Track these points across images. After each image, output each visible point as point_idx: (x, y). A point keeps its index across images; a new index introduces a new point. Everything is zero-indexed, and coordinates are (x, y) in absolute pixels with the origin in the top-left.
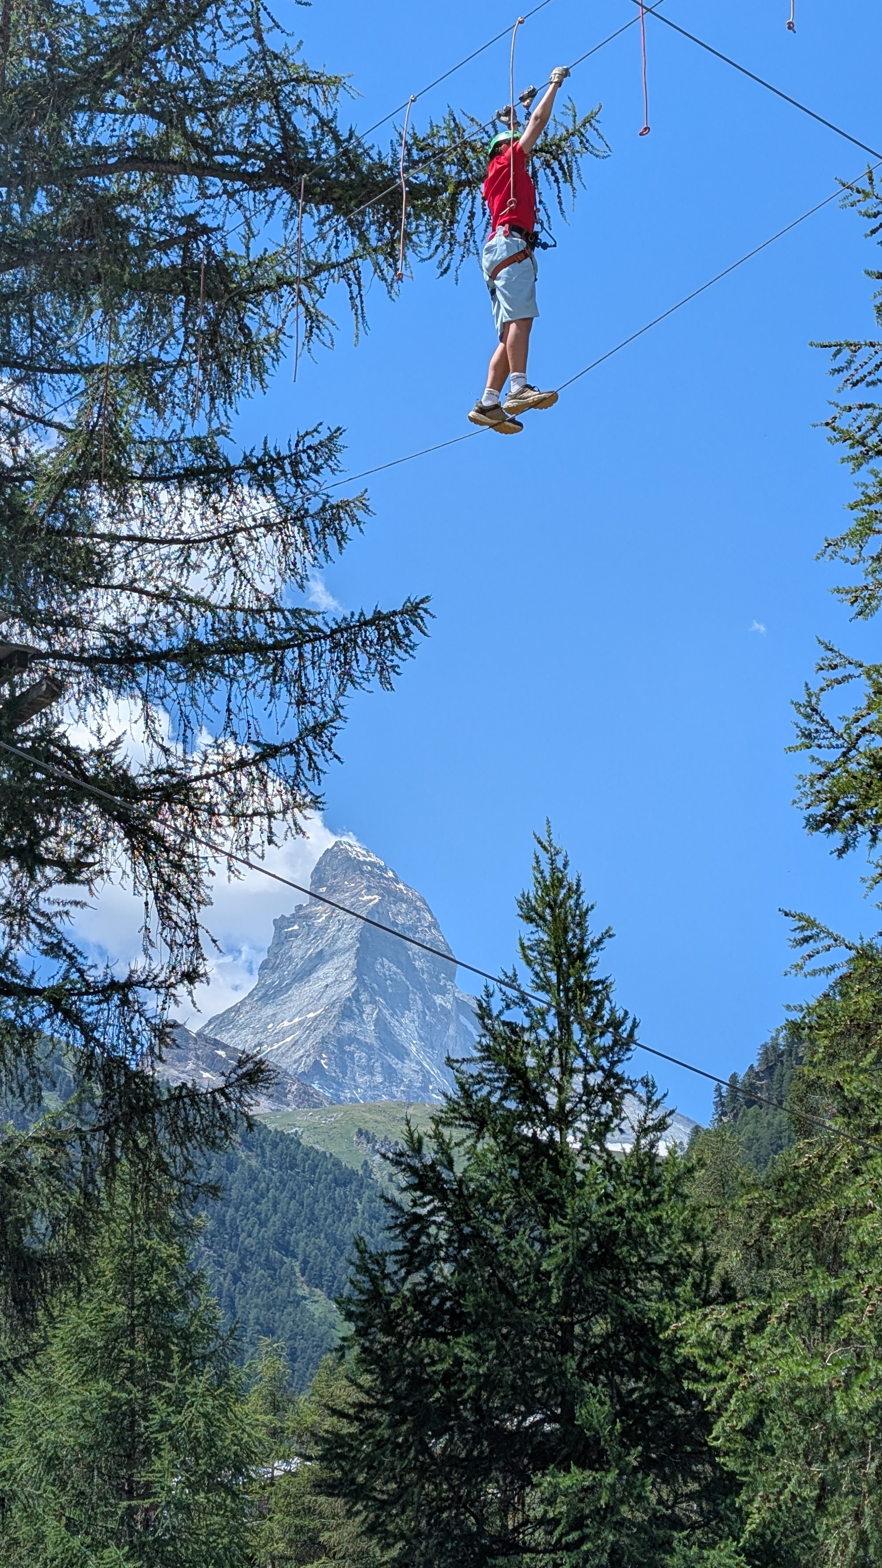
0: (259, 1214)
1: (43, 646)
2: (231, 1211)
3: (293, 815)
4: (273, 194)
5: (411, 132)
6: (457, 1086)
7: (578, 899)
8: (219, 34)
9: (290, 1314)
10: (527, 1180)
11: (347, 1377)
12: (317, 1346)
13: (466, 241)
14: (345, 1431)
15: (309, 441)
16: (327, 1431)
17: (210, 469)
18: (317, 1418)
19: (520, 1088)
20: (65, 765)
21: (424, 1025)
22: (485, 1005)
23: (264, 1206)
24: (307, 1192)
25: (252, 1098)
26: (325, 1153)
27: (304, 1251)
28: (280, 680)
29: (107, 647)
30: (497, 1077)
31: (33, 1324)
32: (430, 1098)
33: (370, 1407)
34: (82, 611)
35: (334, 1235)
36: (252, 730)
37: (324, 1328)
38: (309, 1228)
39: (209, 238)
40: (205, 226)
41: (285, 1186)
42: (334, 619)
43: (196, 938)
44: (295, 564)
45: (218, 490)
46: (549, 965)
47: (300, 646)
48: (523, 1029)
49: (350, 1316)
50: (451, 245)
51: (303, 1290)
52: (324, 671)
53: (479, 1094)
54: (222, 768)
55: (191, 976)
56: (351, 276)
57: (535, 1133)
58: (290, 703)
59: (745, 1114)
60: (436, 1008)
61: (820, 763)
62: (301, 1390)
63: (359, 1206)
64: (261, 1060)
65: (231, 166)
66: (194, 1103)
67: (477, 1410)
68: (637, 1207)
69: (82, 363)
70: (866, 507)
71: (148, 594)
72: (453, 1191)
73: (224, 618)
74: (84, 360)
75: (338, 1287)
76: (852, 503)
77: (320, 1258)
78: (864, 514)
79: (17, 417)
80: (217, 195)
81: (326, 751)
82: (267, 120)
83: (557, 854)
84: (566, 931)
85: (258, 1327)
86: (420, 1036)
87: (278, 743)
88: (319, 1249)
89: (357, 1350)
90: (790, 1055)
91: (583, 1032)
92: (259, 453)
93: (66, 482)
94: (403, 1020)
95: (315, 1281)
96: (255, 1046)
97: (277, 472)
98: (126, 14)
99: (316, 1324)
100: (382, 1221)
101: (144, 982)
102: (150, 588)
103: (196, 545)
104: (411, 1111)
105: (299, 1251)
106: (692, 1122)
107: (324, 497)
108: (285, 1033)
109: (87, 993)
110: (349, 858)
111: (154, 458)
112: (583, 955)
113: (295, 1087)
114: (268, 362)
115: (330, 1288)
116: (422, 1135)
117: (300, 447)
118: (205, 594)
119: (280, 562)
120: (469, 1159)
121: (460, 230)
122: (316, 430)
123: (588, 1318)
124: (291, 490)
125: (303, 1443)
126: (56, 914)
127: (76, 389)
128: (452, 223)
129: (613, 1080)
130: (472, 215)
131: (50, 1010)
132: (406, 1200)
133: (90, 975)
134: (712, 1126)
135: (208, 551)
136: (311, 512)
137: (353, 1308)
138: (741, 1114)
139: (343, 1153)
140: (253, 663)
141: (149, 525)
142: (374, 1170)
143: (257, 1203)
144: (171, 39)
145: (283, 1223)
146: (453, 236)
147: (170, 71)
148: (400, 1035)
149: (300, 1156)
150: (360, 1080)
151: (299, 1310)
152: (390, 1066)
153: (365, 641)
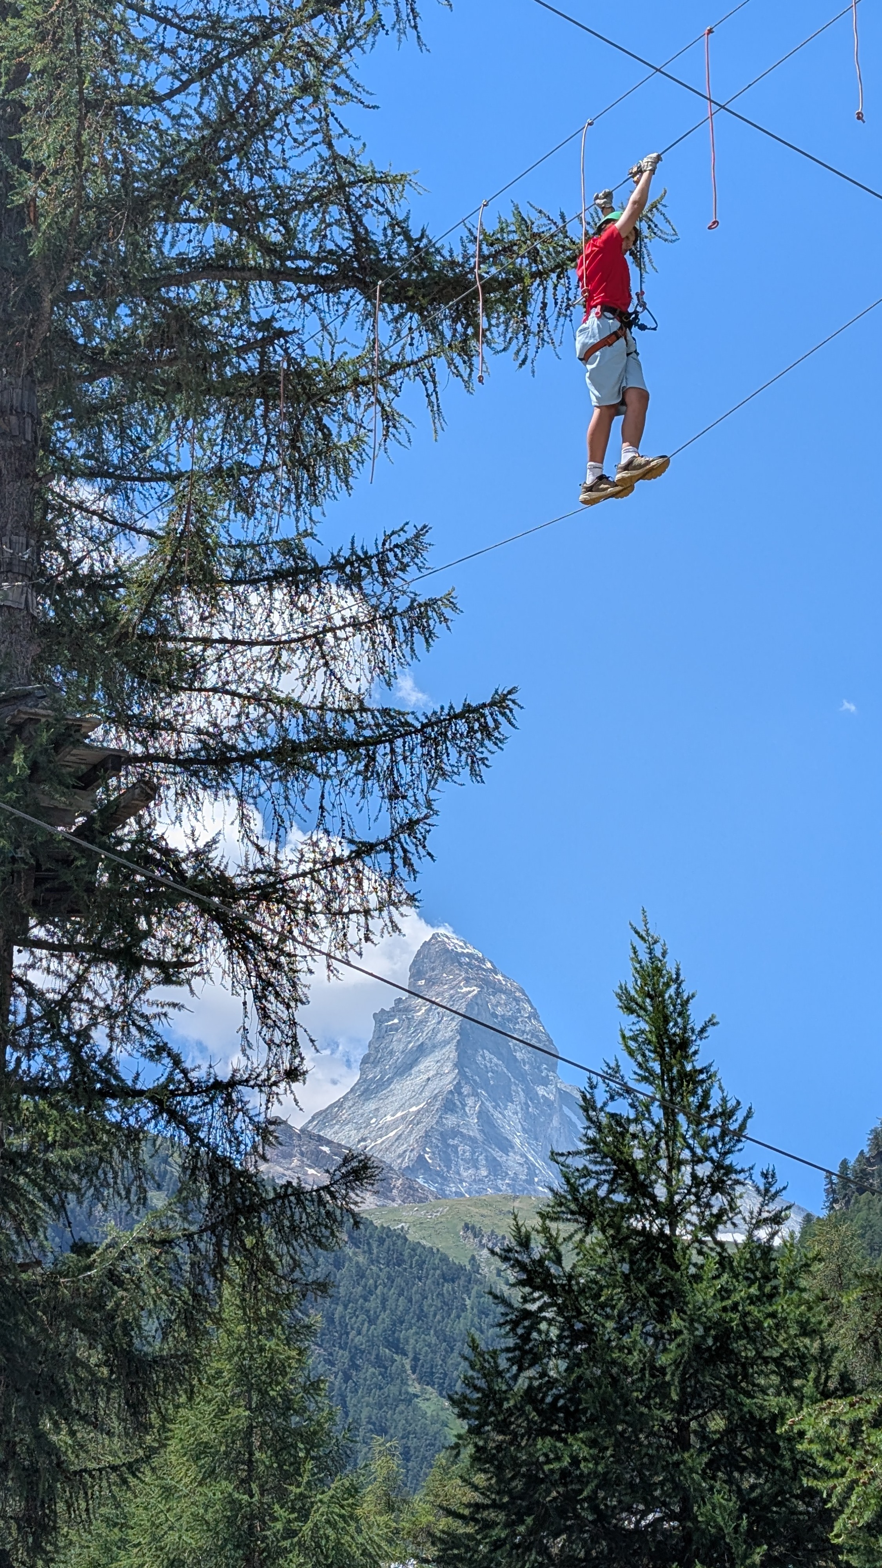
0: (368, 1311)
1: (139, 750)
2: (340, 1308)
3: (390, 913)
4: (346, 295)
5: (480, 227)
6: (563, 1180)
7: (678, 988)
8: (289, 142)
9: (402, 1412)
10: (638, 1274)
11: (461, 1477)
12: (430, 1445)
13: (539, 331)
14: (461, 1531)
15: (395, 540)
16: (443, 1532)
17: (296, 571)
18: (431, 1518)
19: (627, 1181)
20: (164, 867)
21: (527, 1116)
22: (588, 1096)
23: (373, 1304)
24: (415, 1288)
25: (357, 1195)
26: (431, 1248)
27: (414, 1348)
28: (372, 775)
29: (201, 749)
30: (605, 1168)
31: (146, 1428)
32: (535, 1191)
33: (485, 1507)
34: (177, 714)
35: (443, 1331)
36: (346, 827)
37: (438, 1426)
38: (419, 1324)
39: (286, 342)
40: (281, 329)
41: (393, 1282)
42: (424, 714)
43: (294, 1037)
44: (383, 663)
45: (306, 591)
46: (651, 1055)
47: (391, 742)
48: (629, 1121)
50: (525, 337)
51: (415, 1388)
52: (416, 765)
53: (586, 1187)
54: (318, 866)
55: (293, 1074)
56: (426, 374)
57: (644, 1227)
58: (383, 798)
59: (857, 1201)
60: (538, 1100)
62: (415, 1490)
63: (468, 1302)
64: (366, 1156)
65: (305, 270)
66: (299, 1201)
67: (594, 1509)
68: (752, 1300)
69: (171, 471)
71: (240, 696)
72: (563, 1286)
73: (315, 718)
74: (173, 468)
75: (449, 1385)
77: (430, 1355)
79: (110, 526)
80: (292, 298)
81: (420, 848)
82: (339, 223)
83: (655, 942)
84: (666, 1020)
85: (370, 1426)
86: (524, 1129)
87: (373, 840)
88: (429, 1345)
89: (470, 1450)
91: (690, 1122)
92: (346, 553)
93: (157, 589)
94: (506, 1112)
95: (427, 1378)
96: (359, 1142)
97: (364, 571)
98: (197, 128)
99: (428, 1422)
100: (491, 1317)
101: (247, 1081)
102: (242, 690)
103: (287, 646)
104: (517, 1204)
105: (409, 1348)
106: (803, 1210)
107: (412, 595)
108: (388, 1128)
109: (191, 1094)
110: (447, 950)
111: (244, 561)
112: (685, 1044)
113: (400, 1182)
114: (353, 463)
115: (441, 1385)
116: (529, 1229)
117: (387, 546)
118: (295, 696)
119: (369, 660)
120: (578, 1254)
121: (533, 321)
122: (402, 529)
123: (704, 1414)
124: (378, 588)
125: (419, 1544)
126: (155, 1016)
127: (166, 496)
128: (525, 314)
129: (722, 1171)
130: (544, 305)
131: (155, 1110)
132: (516, 1295)
133: (194, 1076)
134: (823, 1214)
135: (298, 652)
136: (399, 611)
137: (467, 1405)
138: (852, 1201)
139: (450, 1248)
140: (345, 759)
141: (240, 627)
142: (482, 1265)
143: (366, 1300)
144: (242, 149)
145: (392, 1320)
146: (527, 327)
147: (243, 180)
148: (503, 1128)
149: (407, 1252)
150: (465, 1174)
151: (411, 1408)
152: (495, 1159)
153: (455, 734)
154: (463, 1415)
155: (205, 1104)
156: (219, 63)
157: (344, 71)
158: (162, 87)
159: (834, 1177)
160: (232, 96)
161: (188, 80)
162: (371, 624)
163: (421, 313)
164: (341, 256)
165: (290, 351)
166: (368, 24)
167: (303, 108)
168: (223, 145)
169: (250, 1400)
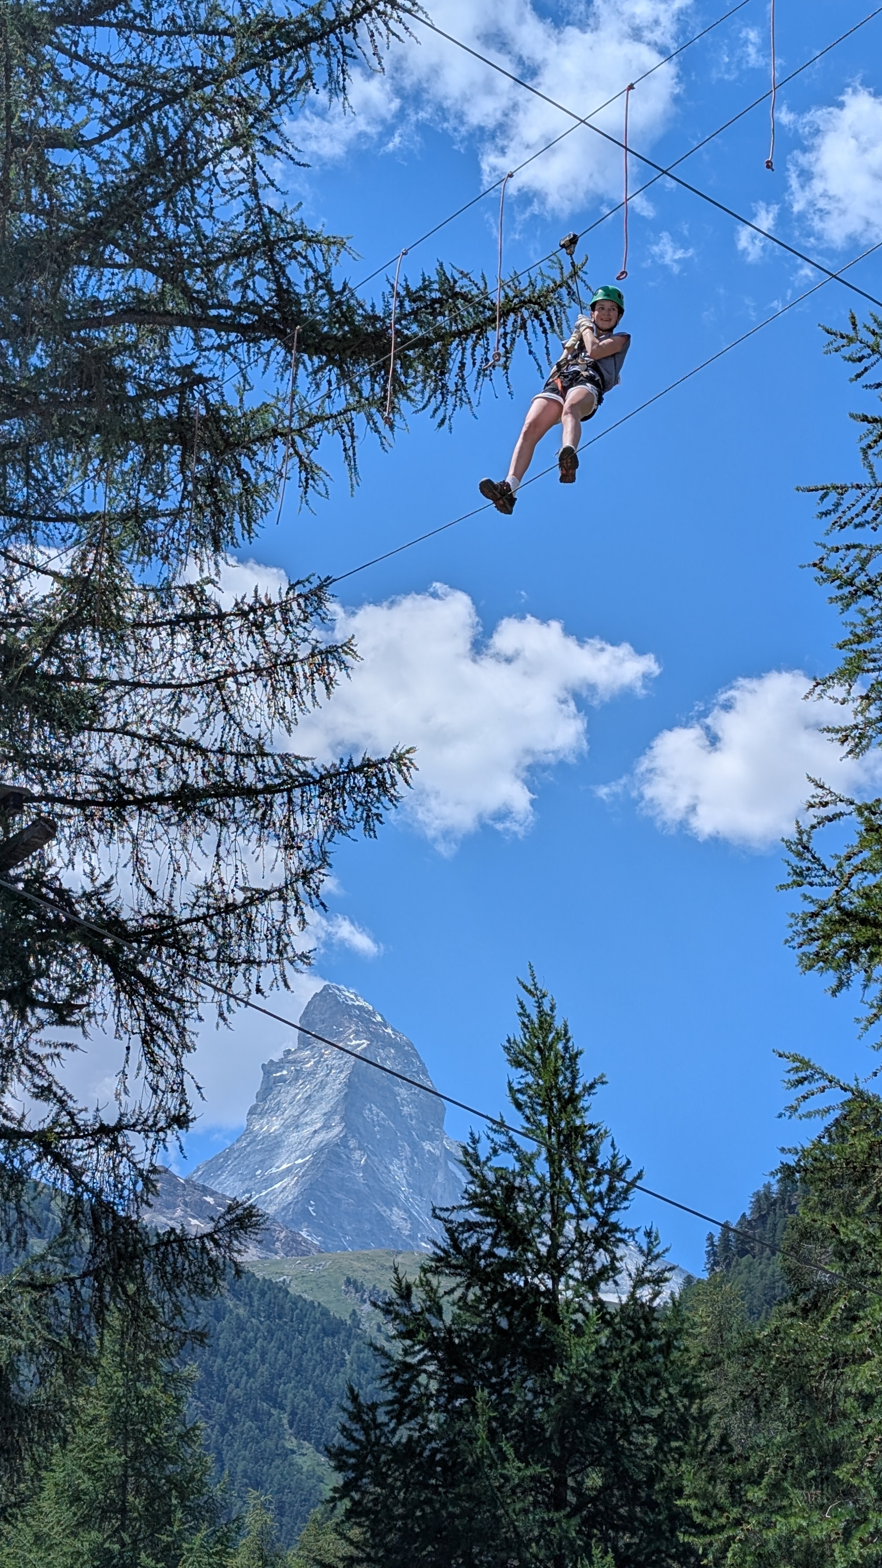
0: (247, 1364)
1: (36, 789)
2: (219, 1360)
4: (266, 345)
5: (404, 284)
6: (446, 1235)
7: (567, 1043)
8: (217, 191)
9: (278, 1467)
11: (336, 1531)
12: (305, 1500)
13: (456, 391)
15: (300, 590)
17: (199, 616)
19: (510, 1234)
20: (57, 907)
21: (412, 1171)
22: (471, 1151)
23: (253, 1356)
24: (295, 1342)
25: (241, 1244)
26: (312, 1302)
27: (292, 1402)
28: (269, 825)
29: (98, 791)
30: (488, 1221)
31: (20, 1475)
32: (418, 1246)
33: (360, 1561)
34: (76, 755)
35: (322, 1386)
36: (239, 875)
37: (313, 1481)
38: (297, 1378)
39: (206, 388)
40: (201, 376)
41: (273, 1335)
42: (323, 766)
43: (181, 1084)
44: (284, 708)
45: (209, 636)
46: (539, 1109)
47: (289, 791)
48: (514, 1174)
50: (442, 393)
51: (291, 1443)
52: (312, 816)
53: (469, 1242)
54: (212, 911)
55: (180, 1121)
56: (345, 427)
58: (279, 848)
59: (738, 1264)
60: (424, 1156)
61: (813, 901)
62: (289, 1545)
63: (347, 1357)
64: (251, 1205)
65: (227, 318)
66: (181, 1248)
69: (77, 513)
70: (855, 647)
71: (140, 737)
72: (443, 1339)
73: (214, 762)
74: (79, 509)
75: (327, 1439)
76: (840, 642)
77: (308, 1410)
78: (852, 655)
80: (212, 347)
81: (314, 897)
82: (262, 273)
83: (543, 997)
84: (556, 1074)
85: (245, 1480)
86: (408, 1183)
87: (267, 888)
88: (307, 1400)
89: (346, 1503)
90: (783, 1203)
91: (576, 1177)
92: (250, 600)
93: (61, 628)
94: (391, 1167)
95: (303, 1432)
96: (245, 1193)
97: (268, 619)
98: (125, 171)
99: (303, 1477)
100: (371, 1372)
101: (134, 1125)
102: (142, 732)
103: (187, 689)
104: (399, 1259)
105: (287, 1402)
106: (685, 1272)
107: (314, 642)
108: (273, 1180)
109: (77, 1136)
110: (338, 1002)
112: (574, 1099)
113: (283, 1235)
115: (318, 1440)
116: (410, 1282)
117: (291, 595)
118: (195, 738)
119: (269, 706)
120: (459, 1308)
121: (451, 380)
122: (308, 580)
123: (581, 1470)
124: (281, 637)
126: (47, 1057)
127: (70, 537)
128: (443, 373)
129: (606, 1228)
130: (462, 365)
131: (39, 1153)
132: (396, 1348)
133: (81, 1118)
134: (705, 1276)
135: (199, 696)
136: (301, 657)
137: (344, 1457)
138: (734, 1263)
139: (331, 1303)
140: (242, 807)
141: (141, 669)
142: (363, 1320)
143: (245, 1353)
144: (169, 196)
145: (271, 1374)
146: (444, 386)
147: (168, 226)
148: (388, 1182)
149: (288, 1305)
150: (349, 1228)
151: (287, 1463)
152: (379, 1213)
153: (353, 788)
154: (339, 1468)
155: (90, 1147)
156: (150, 110)
157: (274, 126)
158: (91, 131)
159: (716, 1239)
160: (161, 142)
161: (118, 126)
162: (271, 671)
163: (340, 367)
164: (261, 307)
165: (209, 397)
166: (300, 82)
167: (231, 159)
168: (150, 190)
169: (125, 1448)
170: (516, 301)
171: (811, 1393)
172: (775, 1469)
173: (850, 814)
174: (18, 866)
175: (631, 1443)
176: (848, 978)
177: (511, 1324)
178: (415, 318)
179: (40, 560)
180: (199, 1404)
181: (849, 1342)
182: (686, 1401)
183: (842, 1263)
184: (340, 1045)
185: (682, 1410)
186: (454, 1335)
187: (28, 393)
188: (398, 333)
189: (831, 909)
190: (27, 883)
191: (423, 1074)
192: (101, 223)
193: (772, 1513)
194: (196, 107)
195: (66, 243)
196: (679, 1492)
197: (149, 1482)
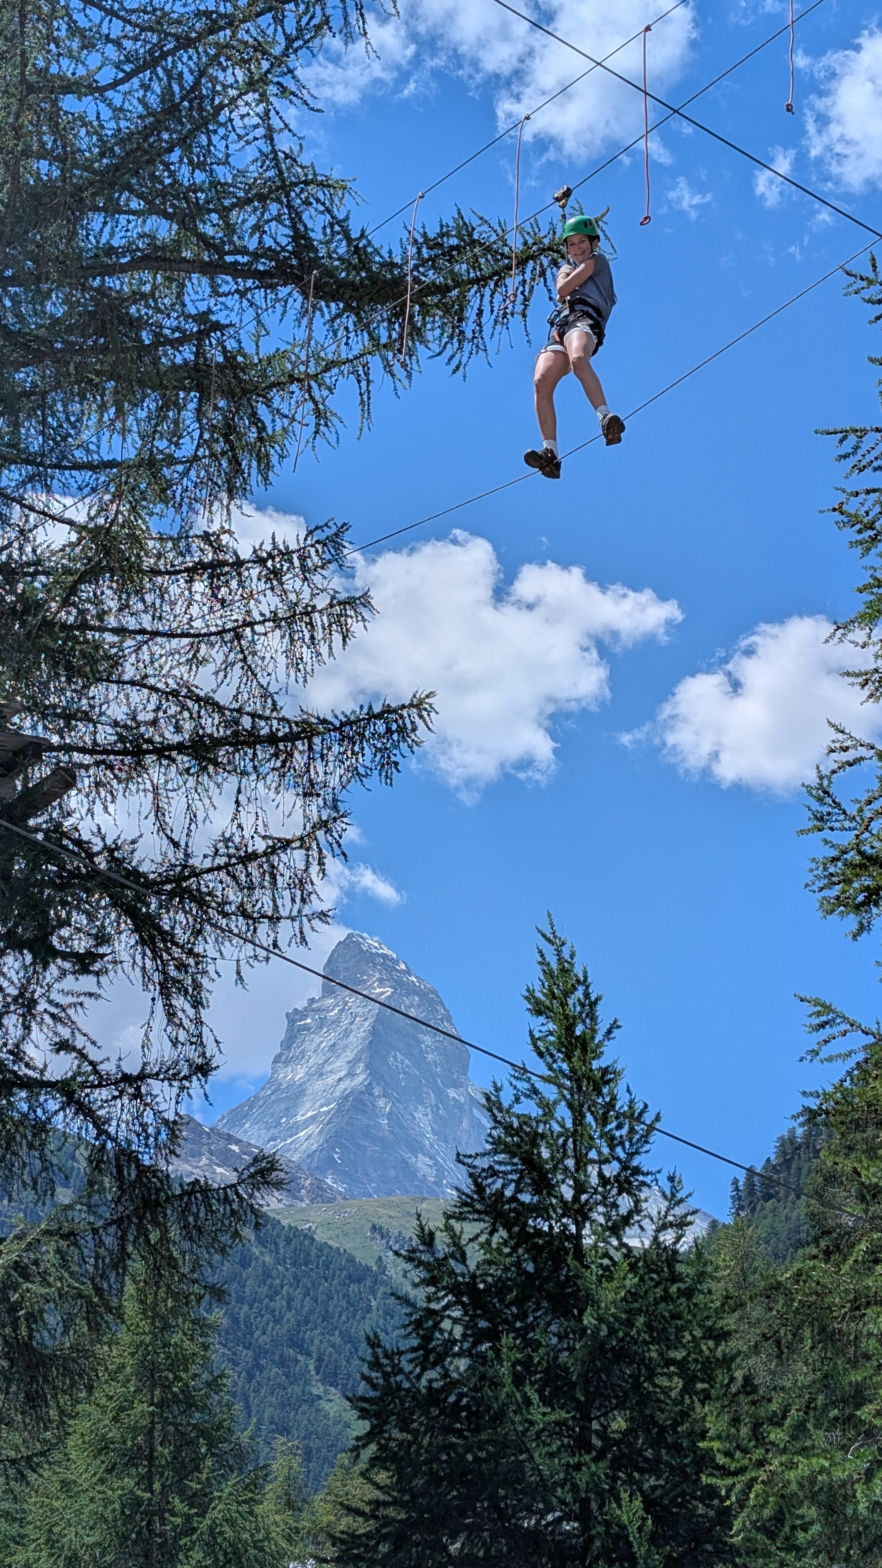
0: (273, 1311)
1: (55, 739)
2: (246, 1308)
4: (283, 291)
5: (421, 231)
6: (470, 1181)
7: (586, 990)
8: (233, 136)
9: (304, 1413)
11: (362, 1476)
12: (332, 1446)
13: (474, 338)
14: (361, 1531)
15: (318, 535)
16: (342, 1532)
17: (218, 564)
18: (332, 1518)
19: (534, 1179)
20: (77, 858)
21: (437, 1118)
22: (494, 1099)
23: (279, 1303)
24: (321, 1288)
25: (263, 1196)
26: (338, 1249)
27: (319, 1349)
28: (289, 771)
29: (118, 740)
30: (511, 1169)
31: (47, 1423)
32: (443, 1193)
33: (386, 1504)
34: (93, 705)
35: (348, 1332)
36: (260, 822)
37: (339, 1427)
38: (324, 1325)
39: (223, 335)
40: (218, 322)
41: (299, 1281)
42: (343, 713)
43: (200, 1037)
45: (227, 583)
47: (310, 739)
48: (537, 1121)
49: (364, 1414)
50: (460, 341)
51: (318, 1389)
53: (492, 1187)
54: (234, 861)
55: (204, 1070)
56: (361, 372)
57: (550, 1226)
58: (298, 795)
59: (762, 1209)
60: (449, 1102)
61: (833, 846)
62: (316, 1490)
63: (373, 1303)
65: (244, 264)
66: (205, 1198)
69: (93, 460)
70: (875, 590)
71: (157, 690)
72: (468, 1284)
74: (95, 457)
75: (353, 1386)
76: (860, 586)
77: (335, 1356)
78: (873, 597)
80: (229, 293)
81: (335, 846)
82: (278, 219)
83: (563, 945)
85: (272, 1427)
86: (433, 1130)
87: (289, 837)
88: (333, 1346)
89: (371, 1448)
90: (808, 1148)
91: (597, 1122)
92: (268, 547)
93: (79, 576)
94: (416, 1114)
95: (331, 1379)
96: (269, 1142)
97: (286, 566)
98: (140, 117)
99: (330, 1423)
100: (396, 1319)
101: (157, 1074)
102: (160, 685)
103: (206, 639)
104: (423, 1206)
105: (313, 1349)
106: (709, 1216)
107: (332, 592)
108: (298, 1128)
109: (100, 1085)
110: (362, 951)
111: (164, 552)
113: (308, 1182)
114: (274, 459)
115: (345, 1386)
116: (433, 1229)
117: (309, 542)
118: (212, 693)
120: (483, 1254)
121: (469, 327)
122: (326, 525)
123: (606, 1413)
124: (298, 583)
125: (318, 1543)
126: (70, 1006)
127: (87, 486)
128: (460, 320)
129: (629, 1172)
130: (480, 312)
131: (63, 1102)
132: (420, 1295)
133: (102, 1068)
134: (729, 1221)
135: (217, 646)
136: (319, 608)
138: (759, 1208)
139: (356, 1249)
141: (160, 618)
142: (388, 1266)
143: (271, 1300)
144: (185, 142)
145: (297, 1320)
146: (462, 332)
147: (184, 171)
148: (413, 1129)
149: (314, 1252)
150: (374, 1175)
151: (313, 1409)
152: (404, 1160)
153: (373, 734)
155: (114, 1098)
156: (164, 56)
157: (291, 71)
158: (105, 77)
159: (741, 1184)
160: (176, 88)
161: (132, 70)
162: (290, 620)
163: (357, 315)
164: (279, 253)
165: (227, 344)
166: (318, 27)
167: (247, 104)
168: (166, 136)
169: (153, 1396)
170: (535, 248)
171: (833, 1333)
172: (797, 1410)
173: (871, 758)
174: (37, 816)
175: (656, 1386)
176: (869, 922)
177: (536, 1268)
178: (433, 265)
179: (56, 508)
180: (226, 1351)
181: (871, 1284)
182: (711, 1343)
183: (864, 1206)
184: (365, 993)
185: (707, 1353)
186: (478, 1280)
187: (43, 340)
188: (416, 280)
189: (852, 853)
190: (47, 832)
191: (448, 1021)
192: (117, 170)
193: (793, 1454)
194: (212, 53)
195: (80, 189)
196: (703, 1435)
197: (177, 1429)
